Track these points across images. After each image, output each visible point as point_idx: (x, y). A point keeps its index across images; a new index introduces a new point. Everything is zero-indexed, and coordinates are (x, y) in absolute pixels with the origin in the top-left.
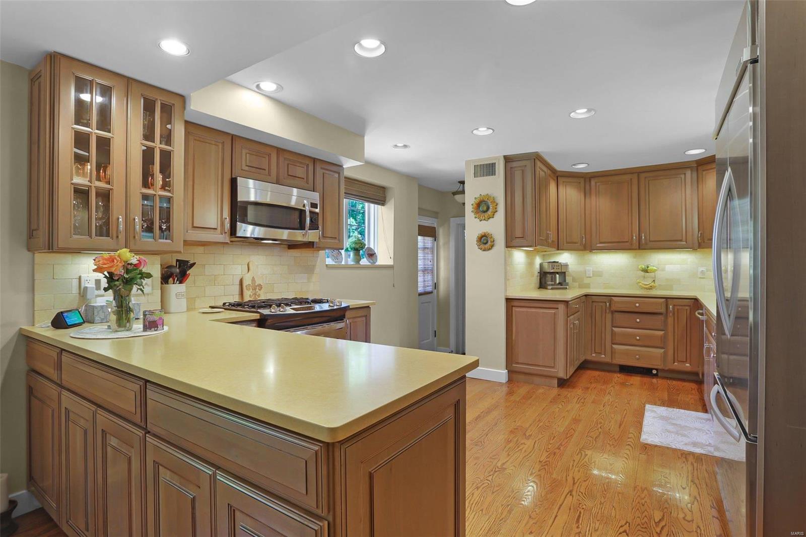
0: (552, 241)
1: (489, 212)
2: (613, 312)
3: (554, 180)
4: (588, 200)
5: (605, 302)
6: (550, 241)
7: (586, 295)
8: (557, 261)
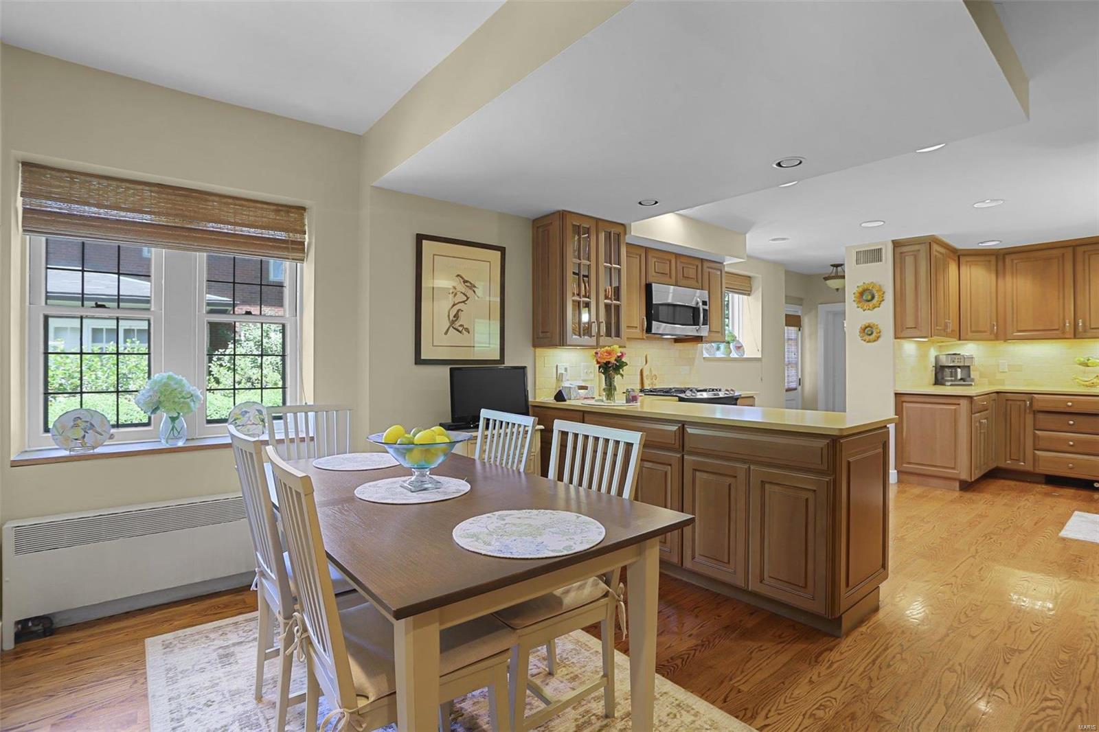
0: (952, 331)
1: (875, 301)
2: (1036, 412)
3: (954, 260)
4: (1001, 282)
5: (1024, 401)
6: (949, 330)
7: (997, 393)
8: (958, 353)
